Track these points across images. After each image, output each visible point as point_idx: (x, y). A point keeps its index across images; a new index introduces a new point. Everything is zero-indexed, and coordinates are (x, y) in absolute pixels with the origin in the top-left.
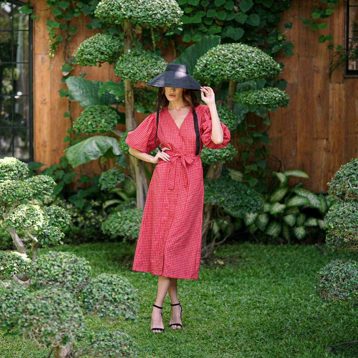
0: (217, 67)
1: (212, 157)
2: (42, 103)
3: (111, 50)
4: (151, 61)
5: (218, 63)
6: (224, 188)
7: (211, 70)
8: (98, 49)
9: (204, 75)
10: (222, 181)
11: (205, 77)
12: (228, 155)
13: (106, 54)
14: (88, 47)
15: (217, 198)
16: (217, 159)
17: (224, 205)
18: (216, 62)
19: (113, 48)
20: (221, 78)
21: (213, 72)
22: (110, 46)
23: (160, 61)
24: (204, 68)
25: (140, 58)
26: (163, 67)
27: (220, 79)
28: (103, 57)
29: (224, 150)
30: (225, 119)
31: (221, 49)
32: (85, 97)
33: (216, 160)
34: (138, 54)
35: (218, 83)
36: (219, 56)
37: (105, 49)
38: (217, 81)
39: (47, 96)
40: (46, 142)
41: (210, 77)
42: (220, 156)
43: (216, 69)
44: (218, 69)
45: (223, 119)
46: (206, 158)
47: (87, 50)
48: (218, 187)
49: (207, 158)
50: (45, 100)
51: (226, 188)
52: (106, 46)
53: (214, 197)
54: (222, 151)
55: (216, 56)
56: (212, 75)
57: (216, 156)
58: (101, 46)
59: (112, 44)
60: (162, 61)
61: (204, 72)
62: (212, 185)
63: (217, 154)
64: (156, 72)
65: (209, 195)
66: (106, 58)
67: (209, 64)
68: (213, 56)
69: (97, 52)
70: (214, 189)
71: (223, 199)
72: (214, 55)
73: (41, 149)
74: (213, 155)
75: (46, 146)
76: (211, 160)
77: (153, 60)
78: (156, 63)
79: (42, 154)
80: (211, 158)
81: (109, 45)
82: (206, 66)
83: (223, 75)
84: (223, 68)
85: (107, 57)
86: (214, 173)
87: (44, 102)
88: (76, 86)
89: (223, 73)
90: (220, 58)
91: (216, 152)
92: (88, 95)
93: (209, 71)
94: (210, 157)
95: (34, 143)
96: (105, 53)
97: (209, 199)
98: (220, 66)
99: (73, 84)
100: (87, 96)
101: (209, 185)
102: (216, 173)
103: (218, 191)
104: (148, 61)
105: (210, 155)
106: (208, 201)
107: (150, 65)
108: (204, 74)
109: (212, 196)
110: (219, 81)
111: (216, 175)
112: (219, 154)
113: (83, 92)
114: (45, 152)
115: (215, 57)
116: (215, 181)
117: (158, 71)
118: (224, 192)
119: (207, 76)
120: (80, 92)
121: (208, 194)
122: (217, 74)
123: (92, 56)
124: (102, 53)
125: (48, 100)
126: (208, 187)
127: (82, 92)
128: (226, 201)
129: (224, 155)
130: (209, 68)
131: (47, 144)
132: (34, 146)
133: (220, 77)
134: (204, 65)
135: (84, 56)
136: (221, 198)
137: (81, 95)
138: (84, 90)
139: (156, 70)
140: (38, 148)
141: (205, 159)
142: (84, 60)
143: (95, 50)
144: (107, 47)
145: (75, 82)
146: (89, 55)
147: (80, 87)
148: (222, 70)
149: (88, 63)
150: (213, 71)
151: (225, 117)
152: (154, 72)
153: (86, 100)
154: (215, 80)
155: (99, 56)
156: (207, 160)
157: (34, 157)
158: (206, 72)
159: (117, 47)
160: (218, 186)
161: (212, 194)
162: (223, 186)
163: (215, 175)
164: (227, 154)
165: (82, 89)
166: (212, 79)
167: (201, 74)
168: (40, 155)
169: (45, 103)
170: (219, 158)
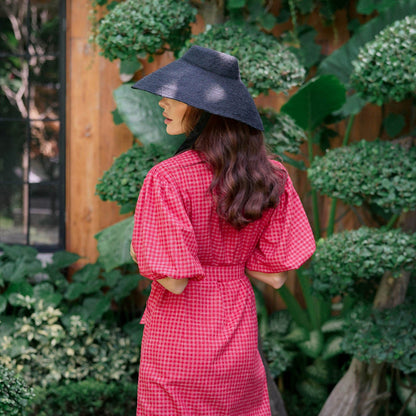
0: (395, 64)
1: (372, 262)
2: (83, 135)
3: (167, 26)
4: (253, 49)
5: (400, 56)
6: (405, 328)
7: (383, 71)
8: (138, 23)
9: (369, 82)
10: (402, 313)
11: (370, 86)
12: (409, 260)
13: (156, 35)
14: (120, 19)
15: (387, 351)
16: (384, 268)
17: (405, 365)
18: (396, 54)
19: (171, 21)
20: (404, 89)
21: (387, 75)
22: (164, 17)
23: (274, 51)
24: (371, 66)
25: (229, 43)
26: (278, 63)
27: (401, 91)
28: (148, 40)
29: (402, 248)
30: (410, 179)
31: (410, 25)
32: (152, 125)
33: (381, 270)
34: (226, 36)
35: (398, 99)
36: (402, 41)
37: (153, 23)
38: (396, 94)
39: (93, 122)
40: (89, 213)
41: (381, 87)
42: (391, 261)
43: (394, 69)
44: (399, 67)
45: (405, 178)
46: (358, 265)
47: (116, 26)
48: (392, 327)
49: (362, 264)
50: (89, 130)
51: (409, 330)
52: (155, 16)
53: (382, 347)
54: (396, 250)
55: (397, 40)
56: (384, 83)
57: (382, 261)
58: (146, 16)
59: (170, 13)
60: (278, 51)
61: (369, 74)
62: (379, 322)
63: (383, 257)
64: (260, 75)
65: (371, 344)
66: (156, 43)
67: (380, 58)
68: (392, 40)
69: (136, 31)
70: (383, 331)
71: (401, 353)
72: (394, 37)
73: (81, 226)
74: (375, 260)
75: (90, 221)
76: (370, 270)
77: (257, 48)
78: (264, 54)
79: (83, 235)
80: (371, 266)
81: (162, 15)
82: (373, 63)
83: (407, 82)
84: (409, 67)
85: (158, 40)
86: (389, 295)
87: (88, 134)
88: (133, 102)
89: (406, 76)
90: (404, 45)
91: (383, 252)
92: (156, 121)
93: (379, 74)
94: (367, 263)
95: (67, 214)
96: (154, 32)
97: (370, 351)
98: (403, 61)
99: (127, 98)
100: (155, 123)
101: (374, 322)
102: (394, 294)
103: (391, 336)
104: (246, 50)
105: (368, 258)
106: (368, 356)
107: (247, 58)
108: (370, 79)
109: (378, 346)
110: (400, 95)
111: (393, 299)
112: (390, 257)
113: (148, 115)
114: (88, 231)
115: (395, 43)
116: (387, 313)
117: (266, 72)
118: (404, 336)
119: (374, 85)
120: (141, 115)
121: (369, 341)
122: (395, 80)
123: (125, 39)
124: (147, 33)
125: (94, 130)
126: (372, 324)
127: (144, 114)
128: (408, 356)
129: (400, 259)
130: (379, 67)
131: (92, 216)
132: (67, 220)
133: (403, 86)
134: (370, 59)
135: (111, 38)
136: (396, 351)
137: (142, 122)
138: (150, 113)
139: (261, 71)
140: (75, 223)
141: (357, 268)
142: (110, 48)
143: (131, 25)
144: (158, 19)
145: (132, 96)
146: (119, 37)
147: (141, 105)
148: (406, 71)
149: (120, 55)
150: (388, 72)
151: (409, 176)
152: (256, 73)
153: (152, 131)
154: (392, 92)
155: (141, 38)
156: (362, 270)
157: (67, 241)
158: (373, 75)
159: (181, 19)
160: (392, 323)
161: (376, 340)
162: (404, 324)
163: (391, 298)
164: (407, 257)
165: (147, 109)
166: (385, 90)
167: (362, 79)
168: (79, 239)
169: (90, 137)
170: (389, 265)
